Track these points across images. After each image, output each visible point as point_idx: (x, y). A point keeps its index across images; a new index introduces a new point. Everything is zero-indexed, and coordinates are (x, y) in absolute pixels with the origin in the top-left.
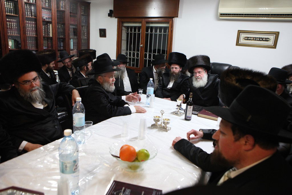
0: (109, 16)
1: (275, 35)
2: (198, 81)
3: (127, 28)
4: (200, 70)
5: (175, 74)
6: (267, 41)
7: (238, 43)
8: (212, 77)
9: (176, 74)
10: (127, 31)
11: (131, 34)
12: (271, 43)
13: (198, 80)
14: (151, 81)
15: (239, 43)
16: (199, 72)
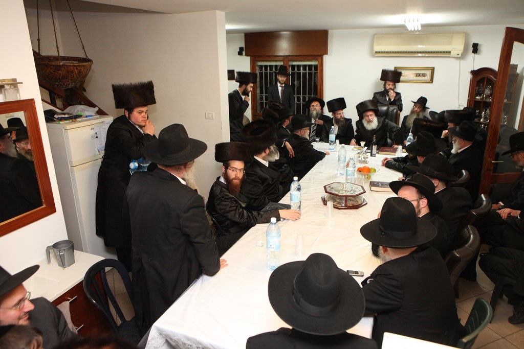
0: (239, 54)
1: (431, 71)
2: (369, 124)
3: (261, 67)
4: (371, 113)
6: (424, 76)
10: (261, 70)
11: (266, 74)
12: (428, 78)
16: (371, 115)
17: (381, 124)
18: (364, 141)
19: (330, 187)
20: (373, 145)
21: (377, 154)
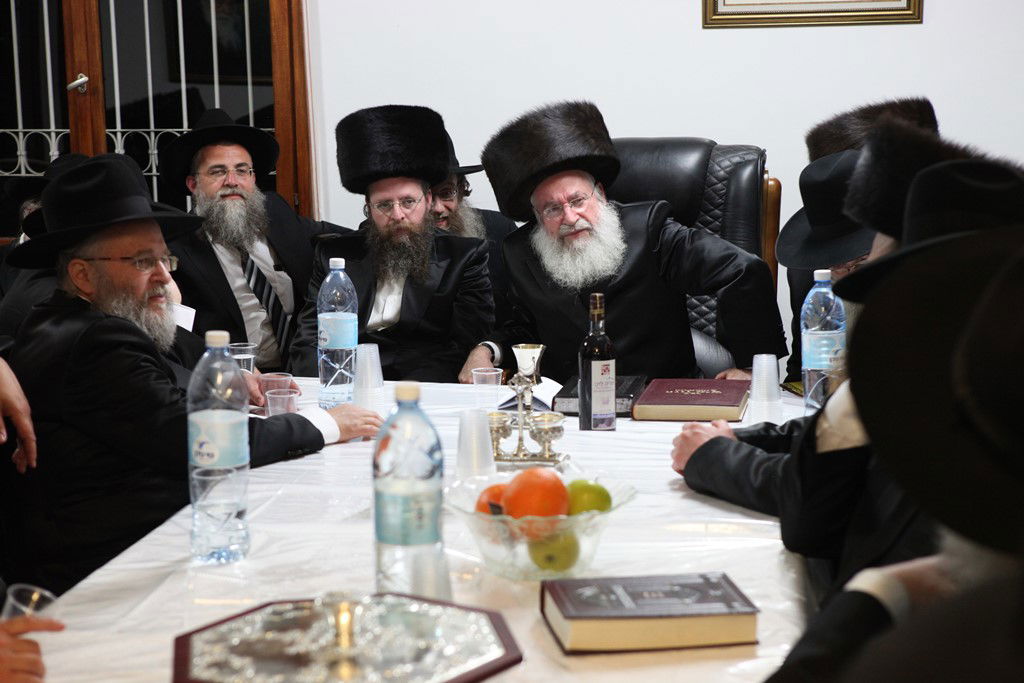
2: (575, 253)
4: (574, 186)
5: (405, 239)
7: (715, 12)
8: (643, 217)
9: (412, 235)
13: (578, 243)
14: (337, 276)
15: (721, 9)
16: (576, 201)
17: (638, 248)
18: (531, 340)
19: (222, 639)
20: (589, 357)
21: (621, 423)
